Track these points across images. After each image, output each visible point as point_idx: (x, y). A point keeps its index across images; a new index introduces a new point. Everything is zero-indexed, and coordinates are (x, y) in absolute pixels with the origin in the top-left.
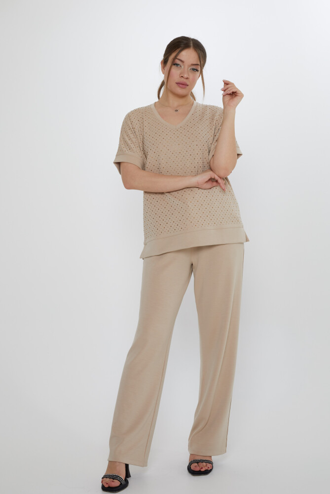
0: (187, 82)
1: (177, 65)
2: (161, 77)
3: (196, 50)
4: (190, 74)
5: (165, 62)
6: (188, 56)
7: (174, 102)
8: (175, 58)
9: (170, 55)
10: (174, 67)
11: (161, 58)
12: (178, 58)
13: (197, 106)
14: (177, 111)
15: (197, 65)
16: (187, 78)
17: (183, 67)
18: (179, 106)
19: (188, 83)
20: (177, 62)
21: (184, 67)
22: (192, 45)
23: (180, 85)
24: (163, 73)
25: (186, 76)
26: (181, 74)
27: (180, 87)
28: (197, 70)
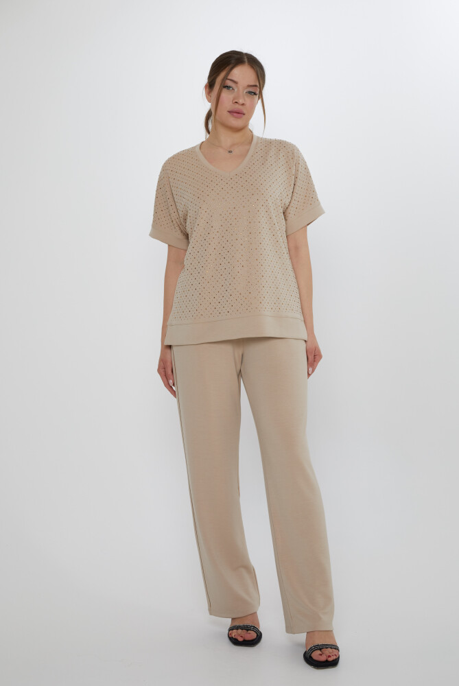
0: (244, 109)
1: (228, 87)
2: (207, 106)
3: (252, 67)
4: (246, 99)
5: (210, 85)
6: (241, 74)
7: (227, 138)
8: (225, 78)
9: (218, 75)
10: (225, 90)
11: (205, 80)
12: (229, 77)
13: (257, 143)
14: (230, 152)
15: (256, 86)
16: (243, 104)
17: (236, 90)
18: (233, 145)
19: (245, 112)
20: (229, 83)
21: (238, 90)
22: (246, 60)
23: (235, 114)
24: (209, 101)
25: (241, 101)
26: (234, 99)
27: (234, 116)
28: (255, 94)
